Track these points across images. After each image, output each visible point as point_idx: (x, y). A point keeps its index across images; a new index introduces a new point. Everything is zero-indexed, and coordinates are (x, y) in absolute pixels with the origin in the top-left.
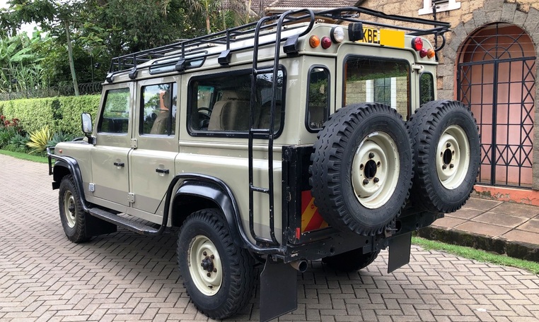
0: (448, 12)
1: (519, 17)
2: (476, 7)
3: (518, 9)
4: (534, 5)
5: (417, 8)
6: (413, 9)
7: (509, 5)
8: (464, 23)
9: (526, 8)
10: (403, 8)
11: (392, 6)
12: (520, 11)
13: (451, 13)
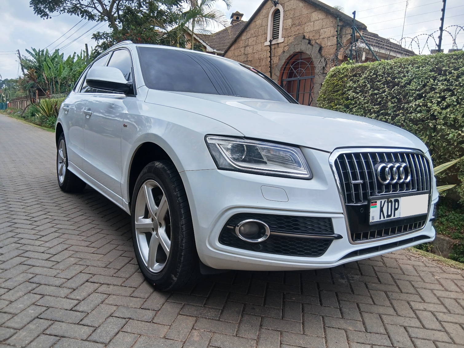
0: (278, 44)
1: (309, 48)
2: (290, 41)
3: (309, 43)
4: (317, 41)
5: (264, 41)
6: (262, 42)
7: (305, 40)
8: (284, 52)
9: (313, 42)
10: (257, 41)
11: (252, 38)
12: (310, 44)
13: (280, 45)
